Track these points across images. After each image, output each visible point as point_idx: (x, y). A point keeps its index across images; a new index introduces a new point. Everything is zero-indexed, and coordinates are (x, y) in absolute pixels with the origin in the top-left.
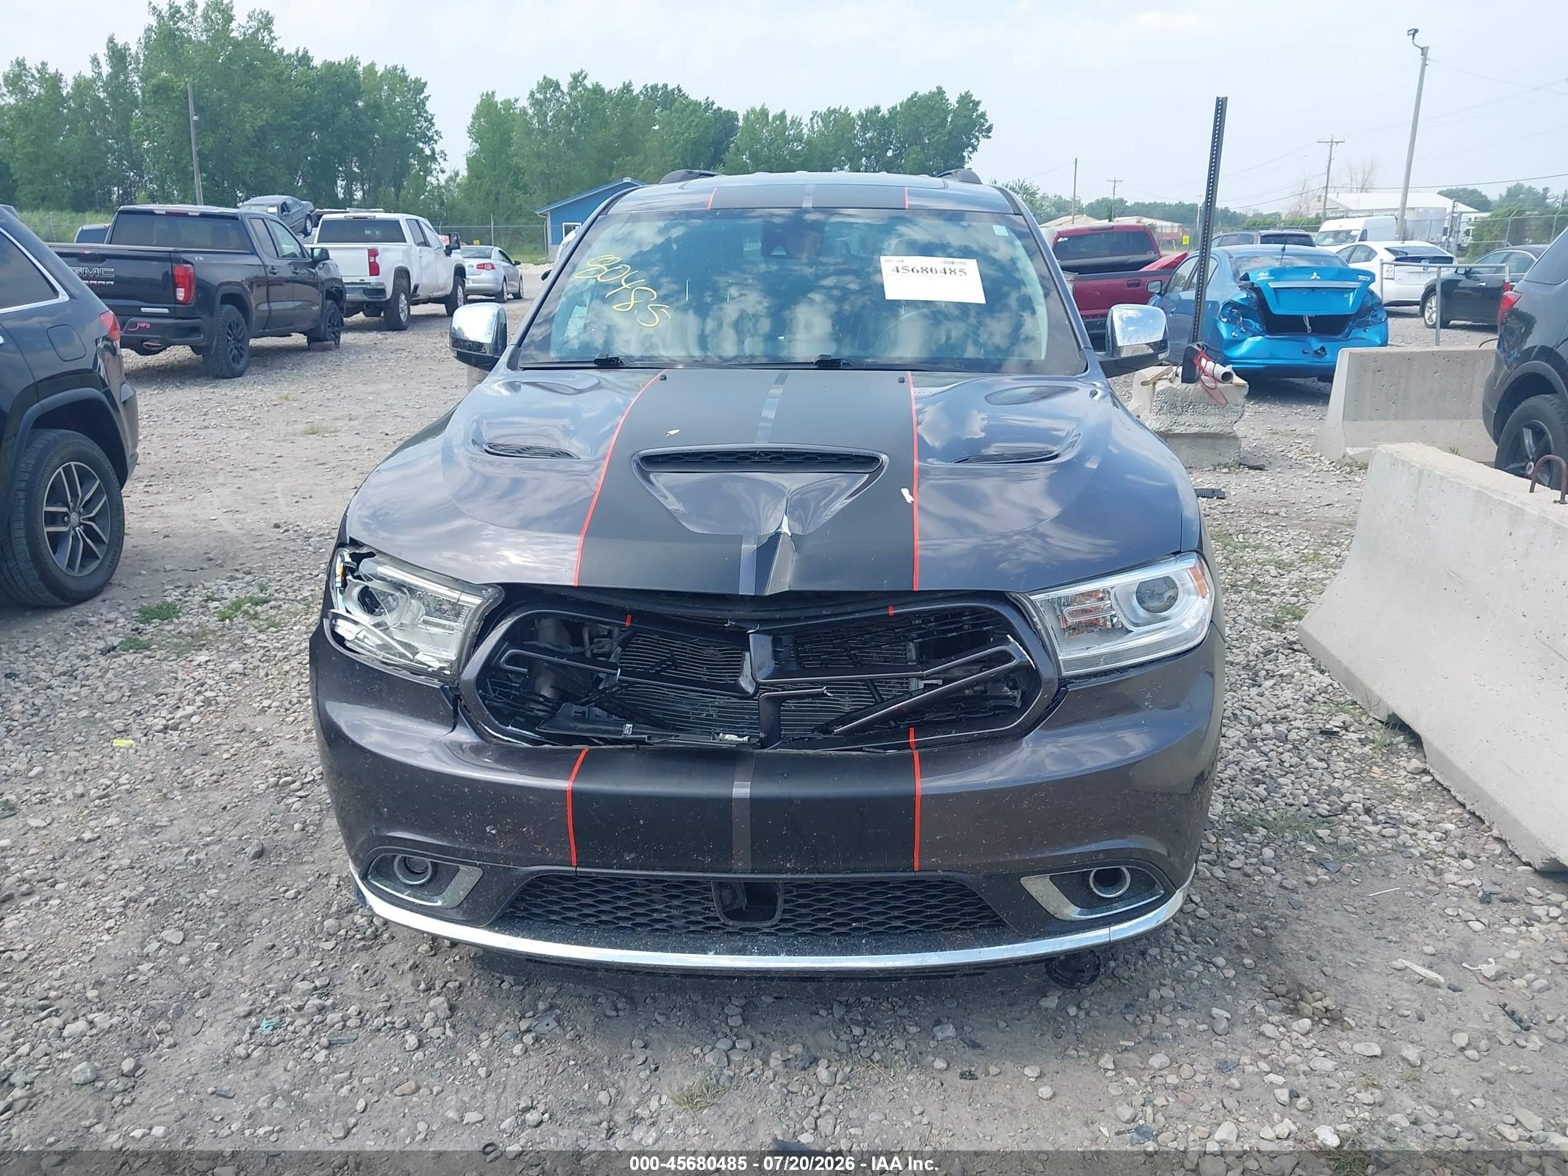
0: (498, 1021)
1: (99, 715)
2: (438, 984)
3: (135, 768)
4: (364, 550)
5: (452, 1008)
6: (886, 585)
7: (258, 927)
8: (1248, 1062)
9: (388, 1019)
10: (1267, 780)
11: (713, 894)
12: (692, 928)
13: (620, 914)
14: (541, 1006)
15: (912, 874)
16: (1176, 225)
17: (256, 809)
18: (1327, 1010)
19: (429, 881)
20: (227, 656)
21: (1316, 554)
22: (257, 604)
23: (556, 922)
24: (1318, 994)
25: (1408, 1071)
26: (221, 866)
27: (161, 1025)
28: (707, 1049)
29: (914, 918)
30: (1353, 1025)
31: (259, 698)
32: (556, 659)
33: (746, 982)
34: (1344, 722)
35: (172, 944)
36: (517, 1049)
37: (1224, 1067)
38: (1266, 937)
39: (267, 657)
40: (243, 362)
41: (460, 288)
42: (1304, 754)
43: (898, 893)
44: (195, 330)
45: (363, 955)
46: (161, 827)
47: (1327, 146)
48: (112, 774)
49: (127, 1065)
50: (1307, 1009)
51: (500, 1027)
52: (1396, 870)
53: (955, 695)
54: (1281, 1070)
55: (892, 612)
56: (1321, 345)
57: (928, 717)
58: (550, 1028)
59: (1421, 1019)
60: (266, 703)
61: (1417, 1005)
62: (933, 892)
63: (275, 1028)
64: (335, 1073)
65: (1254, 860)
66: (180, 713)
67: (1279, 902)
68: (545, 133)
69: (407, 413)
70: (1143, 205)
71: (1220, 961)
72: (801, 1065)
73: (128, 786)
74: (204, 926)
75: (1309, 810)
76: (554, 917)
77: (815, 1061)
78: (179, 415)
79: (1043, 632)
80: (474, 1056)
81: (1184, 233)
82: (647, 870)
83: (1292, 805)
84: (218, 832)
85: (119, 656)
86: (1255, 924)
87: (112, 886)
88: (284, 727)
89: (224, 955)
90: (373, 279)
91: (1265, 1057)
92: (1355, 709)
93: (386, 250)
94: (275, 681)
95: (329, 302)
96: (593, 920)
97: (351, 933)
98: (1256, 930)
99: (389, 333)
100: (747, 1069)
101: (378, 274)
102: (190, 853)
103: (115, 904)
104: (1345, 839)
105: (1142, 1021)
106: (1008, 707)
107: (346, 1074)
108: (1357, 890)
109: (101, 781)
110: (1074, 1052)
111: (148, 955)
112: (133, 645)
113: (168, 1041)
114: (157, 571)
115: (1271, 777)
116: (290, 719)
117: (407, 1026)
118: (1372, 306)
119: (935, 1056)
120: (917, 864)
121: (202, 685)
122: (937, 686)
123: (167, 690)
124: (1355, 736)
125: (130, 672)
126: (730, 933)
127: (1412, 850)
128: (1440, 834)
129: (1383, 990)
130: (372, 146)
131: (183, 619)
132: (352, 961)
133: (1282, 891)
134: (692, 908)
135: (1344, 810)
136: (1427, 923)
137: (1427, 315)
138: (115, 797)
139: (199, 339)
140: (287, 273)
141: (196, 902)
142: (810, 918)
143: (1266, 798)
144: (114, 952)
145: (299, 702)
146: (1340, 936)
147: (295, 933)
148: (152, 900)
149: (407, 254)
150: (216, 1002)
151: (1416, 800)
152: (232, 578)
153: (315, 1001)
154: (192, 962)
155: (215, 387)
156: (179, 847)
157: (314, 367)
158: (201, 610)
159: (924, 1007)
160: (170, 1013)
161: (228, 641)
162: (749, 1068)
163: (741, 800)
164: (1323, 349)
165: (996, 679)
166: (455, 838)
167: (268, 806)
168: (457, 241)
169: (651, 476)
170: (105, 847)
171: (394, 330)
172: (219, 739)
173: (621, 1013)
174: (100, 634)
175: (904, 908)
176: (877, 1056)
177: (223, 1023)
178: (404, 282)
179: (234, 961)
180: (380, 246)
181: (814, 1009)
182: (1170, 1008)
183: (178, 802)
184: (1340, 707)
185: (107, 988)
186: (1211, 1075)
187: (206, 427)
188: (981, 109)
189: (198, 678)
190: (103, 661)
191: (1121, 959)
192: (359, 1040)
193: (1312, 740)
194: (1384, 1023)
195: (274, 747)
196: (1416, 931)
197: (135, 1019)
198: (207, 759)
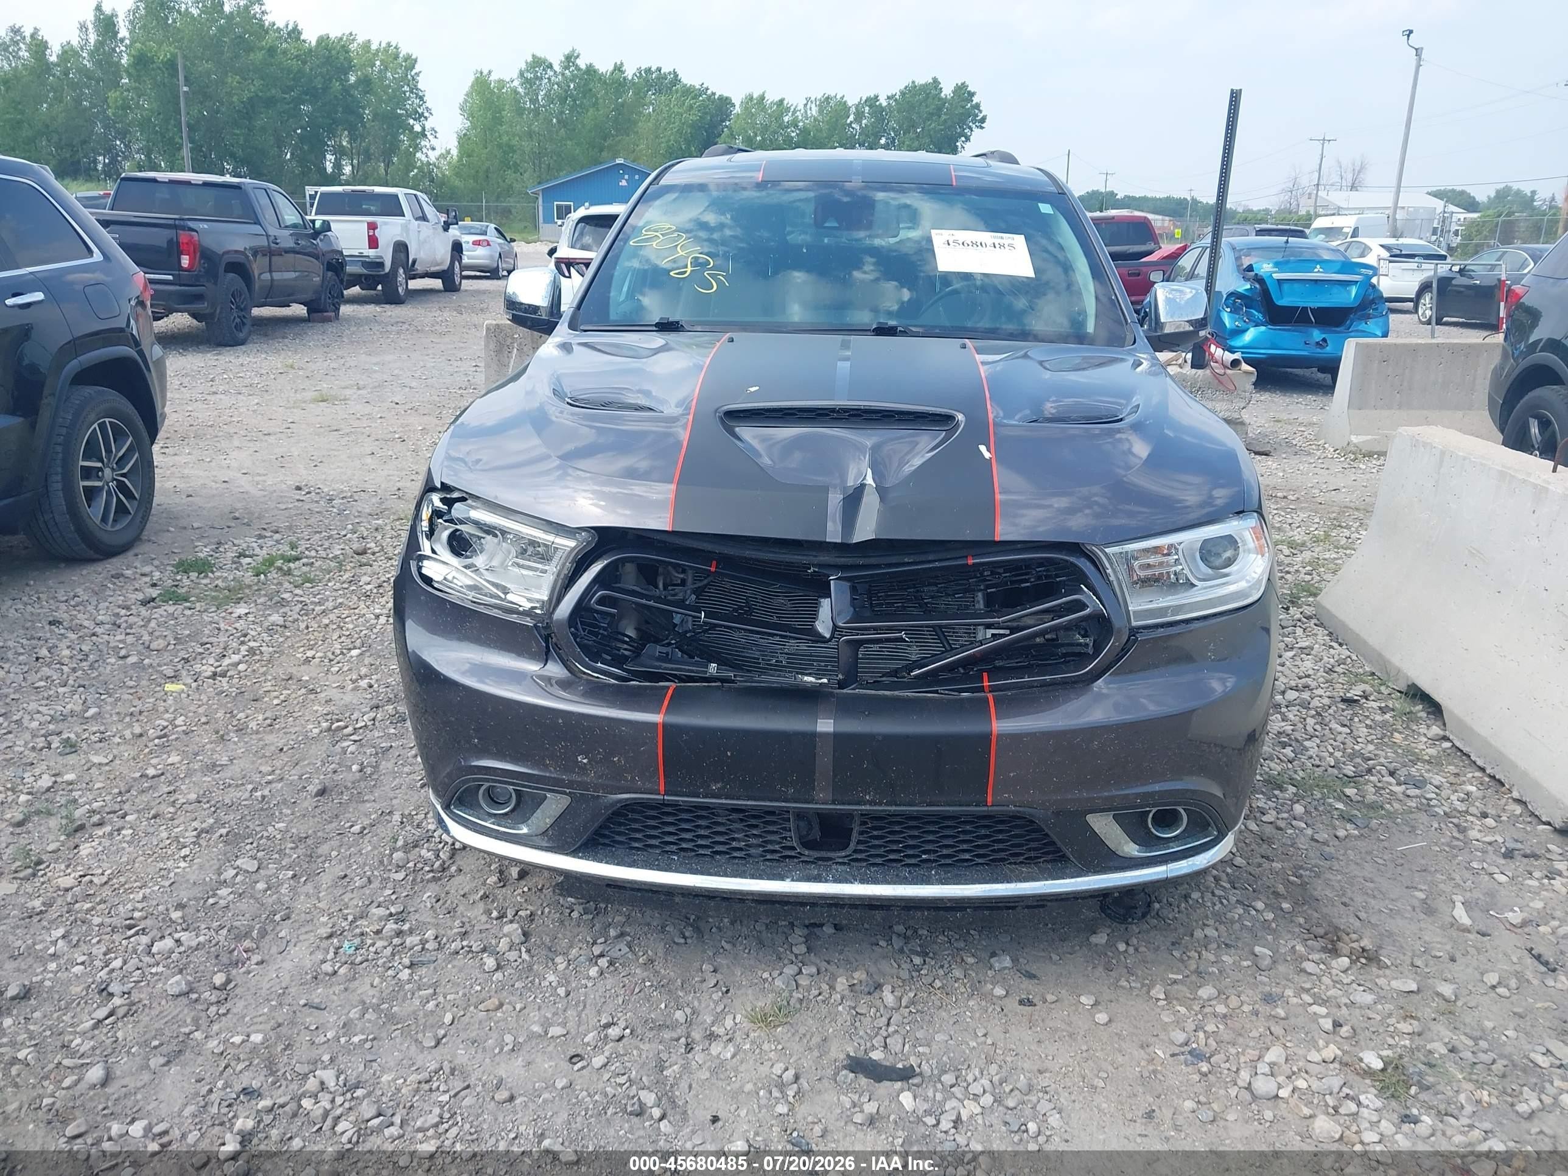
0: (571, 947)
1: (146, 661)
2: (510, 914)
3: (190, 711)
4: (455, 495)
5: (525, 934)
6: (968, 535)
7: (328, 858)
8: (1291, 994)
9: (465, 943)
10: (1294, 744)
11: (792, 825)
12: (768, 857)
13: (700, 842)
14: (613, 933)
15: (985, 808)
16: (1167, 218)
17: (311, 752)
18: (1364, 950)
19: (512, 811)
20: (266, 609)
21: (1327, 535)
22: (289, 561)
23: (638, 849)
24: (1354, 936)
25: (1443, 1005)
26: (285, 802)
27: (247, 943)
28: (775, 973)
29: (981, 852)
30: (1389, 963)
31: (302, 649)
32: (644, 601)
33: (818, 909)
34: (1364, 692)
35: (248, 872)
36: (593, 972)
37: (1269, 999)
38: (1301, 885)
39: (305, 611)
40: (245, 330)
41: (457, 263)
42: (1327, 720)
43: (968, 828)
44: (199, 297)
45: (432, 885)
46: (222, 765)
47: (1319, 144)
48: (167, 716)
49: (219, 979)
50: (1346, 950)
51: (574, 952)
52: (1421, 827)
53: (1026, 643)
54: (1324, 1002)
55: (971, 561)
56: (1324, 336)
57: (999, 663)
58: (622, 953)
59: (1453, 960)
60: (310, 654)
61: (1448, 947)
62: (1001, 827)
63: (357, 949)
64: (420, 989)
65: (1285, 815)
66: (226, 662)
67: (1311, 854)
68: (537, 112)
69: (414, 384)
70: (1134, 198)
71: (1260, 905)
72: (867, 990)
73: (184, 728)
74: (277, 856)
75: (1335, 771)
76: (636, 845)
77: (879, 987)
78: (185, 381)
79: (1115, 583)
80: (551, 977)
81: (1176, 227)
82: (733, 799)
83: (1318, 766)
84: (278, 772)
85: (159, 607)
86: (1290, 873)
87: (182, 819)
88: (330, 676)
89: (299, 882)
90: (372, 253)
91: (1307, 991)
92: (1374, 680)
93: (386, 223)
94: (316, 633)
95: (330, 274)
96: (674, 848)
97: (420, 865)
98: (1292, 878)
99: (387, 306)
100: (815, 992)
101: (377, 247)
102: (255, 789)
103: (187, 834)
104: (1371, 797)
105: (1189, 957)
106: (1080, 654)
107: (431, 991)
108: (1386, 844)
109: (158, 722)
110: (1125, 983)
111: (225, 881)
112: (173, 596)
113: (256, 958)
114: (185, 528)
115: (1297, 740)
116: (335, 669)
117: (484, 950)
118: (1373, 299)
119: (994, 984)
120: (989, 799)
121: (245, 636)
122: (1004, 636)
123: (211, 640)
124: (1375, 705)
125: (172, 622)
126: (806, 862)
127: (1436, 809)
128: (1462, 795)
129: (1415, 934)
130: (362, 121)
131: (218, 574)
132: (423, 890)
133: (1314, 844)
134: (770, 837)
135: (1369, 771)
136: (1454, 875)
137: (1420, 312)
138: (173, 737)
139: (202, 307)
140: (290, 244)
141: (266, 834)
142: (883, 849)
143: (1294, 760)
144: (192, 878)
145: (342, 653)
146: (1372, 885)
147: (365, 864)
148: (224, 831)
149: (406, 228)
150: (297, 925)
151: (1437, 764)
152: (260, 537)
153: (391, 926)
154: (269, 888)
155: (219, 354)
156: (243, 784)
157: (316, 337)
158: (234, 566)
159: (979, 941)
160: (255, 933)
161: (265, 595)
162: (817, 992)
163: (825, 735)
164: (1324, 340)
165: (1067, 627)
166: (546, 767)
167: (324, 748)
168: (455, 217)
169: (737, 429)
170: (170, 783)
171: (391, 304)
172: (268, 686)
173: (689, 941)
174: (137, 586)
175: (972, 841)
176: (938, 984)
177: (306, 944)
178: (402, 256)
179: (309, 888)
180: (379, 220)
181: (873, 939)
182: (1214, 946)
183: (235, 743)
184: (1359, 679)
185: (190, 911)
186: (1257, 1006)
187: (215, 393)
188: (976, 100)
189: (240, 628)
190: (144, 612)
191: (1165, 901)
192: (439, 961)
193: (1334, 708)
194: (1418, 962)
195: (323, 695)
196: (1444, 882)
197: (221, 938)
198: (258, 705)
